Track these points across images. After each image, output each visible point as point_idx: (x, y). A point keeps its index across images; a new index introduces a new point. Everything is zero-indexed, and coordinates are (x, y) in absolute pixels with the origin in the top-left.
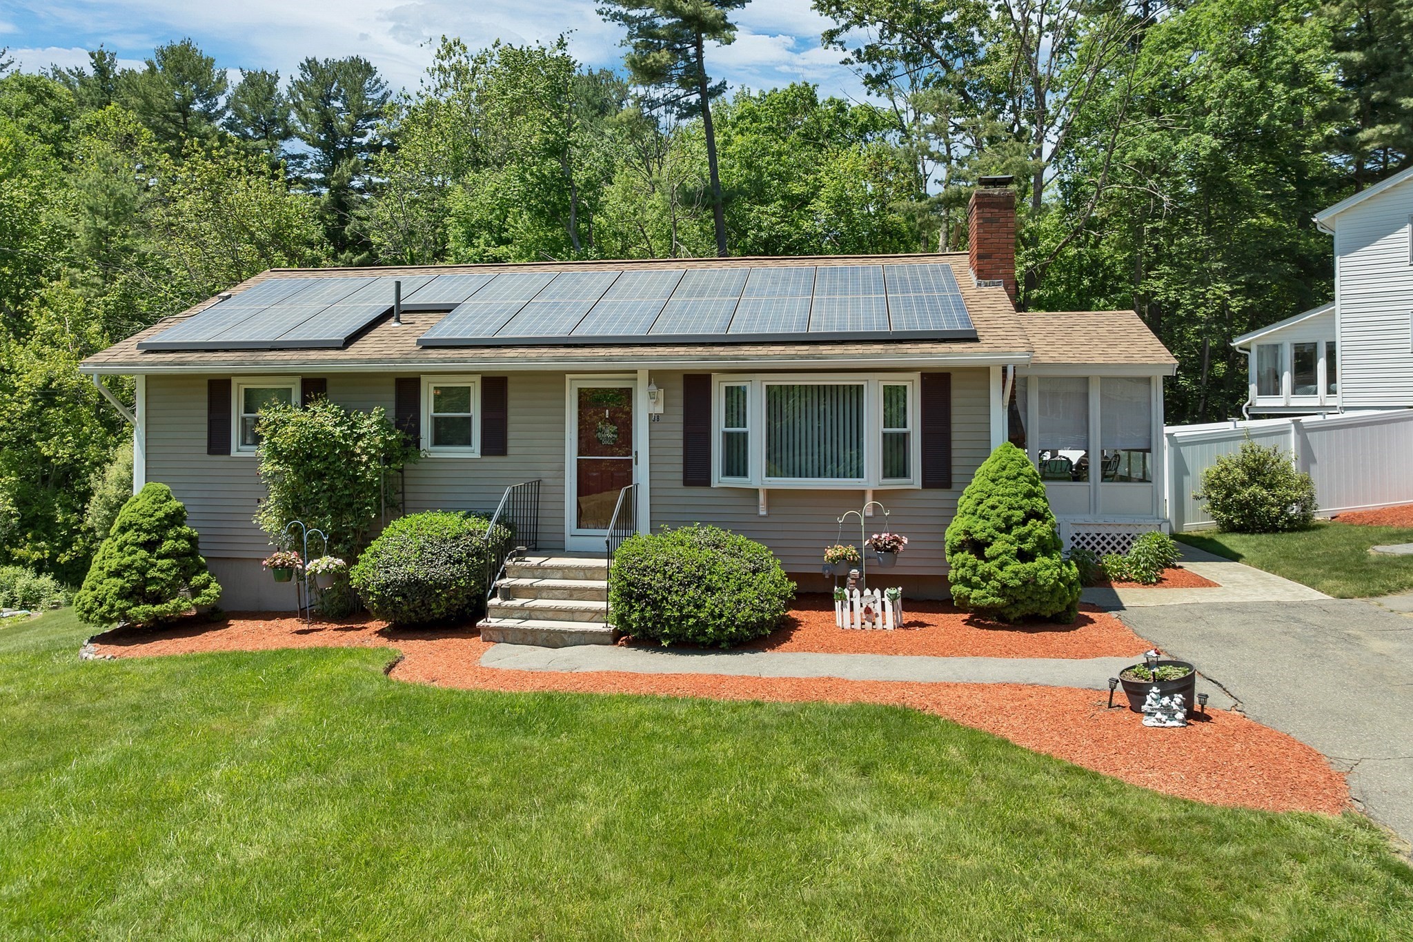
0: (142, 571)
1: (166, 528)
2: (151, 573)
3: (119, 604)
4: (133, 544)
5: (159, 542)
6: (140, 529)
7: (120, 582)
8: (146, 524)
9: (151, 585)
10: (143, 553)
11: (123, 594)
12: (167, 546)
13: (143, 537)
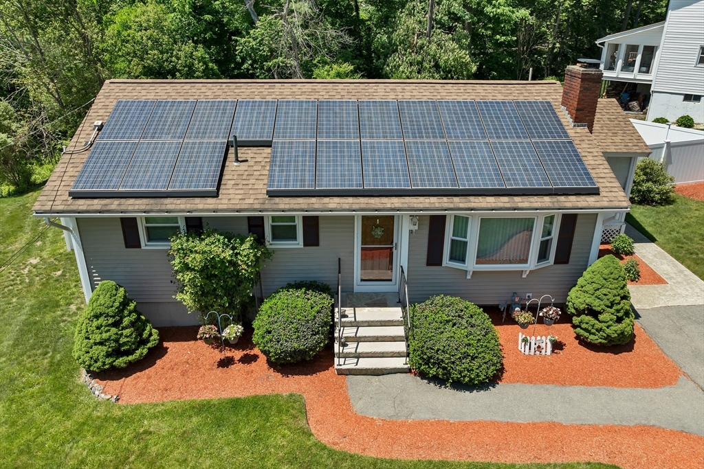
0: (117, 341)
1: (122, 311)
2: (122, 340)
3: (108, 361)
4: (106, 326)
5: (120, 321)
6: (107, 316)
7: (105, 348)
8: (111, 311)
9: (123, 346)
10: (114, 330)
11: (108, 355)
12: (126, 321)
13: (111, 321)
